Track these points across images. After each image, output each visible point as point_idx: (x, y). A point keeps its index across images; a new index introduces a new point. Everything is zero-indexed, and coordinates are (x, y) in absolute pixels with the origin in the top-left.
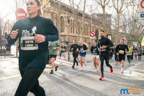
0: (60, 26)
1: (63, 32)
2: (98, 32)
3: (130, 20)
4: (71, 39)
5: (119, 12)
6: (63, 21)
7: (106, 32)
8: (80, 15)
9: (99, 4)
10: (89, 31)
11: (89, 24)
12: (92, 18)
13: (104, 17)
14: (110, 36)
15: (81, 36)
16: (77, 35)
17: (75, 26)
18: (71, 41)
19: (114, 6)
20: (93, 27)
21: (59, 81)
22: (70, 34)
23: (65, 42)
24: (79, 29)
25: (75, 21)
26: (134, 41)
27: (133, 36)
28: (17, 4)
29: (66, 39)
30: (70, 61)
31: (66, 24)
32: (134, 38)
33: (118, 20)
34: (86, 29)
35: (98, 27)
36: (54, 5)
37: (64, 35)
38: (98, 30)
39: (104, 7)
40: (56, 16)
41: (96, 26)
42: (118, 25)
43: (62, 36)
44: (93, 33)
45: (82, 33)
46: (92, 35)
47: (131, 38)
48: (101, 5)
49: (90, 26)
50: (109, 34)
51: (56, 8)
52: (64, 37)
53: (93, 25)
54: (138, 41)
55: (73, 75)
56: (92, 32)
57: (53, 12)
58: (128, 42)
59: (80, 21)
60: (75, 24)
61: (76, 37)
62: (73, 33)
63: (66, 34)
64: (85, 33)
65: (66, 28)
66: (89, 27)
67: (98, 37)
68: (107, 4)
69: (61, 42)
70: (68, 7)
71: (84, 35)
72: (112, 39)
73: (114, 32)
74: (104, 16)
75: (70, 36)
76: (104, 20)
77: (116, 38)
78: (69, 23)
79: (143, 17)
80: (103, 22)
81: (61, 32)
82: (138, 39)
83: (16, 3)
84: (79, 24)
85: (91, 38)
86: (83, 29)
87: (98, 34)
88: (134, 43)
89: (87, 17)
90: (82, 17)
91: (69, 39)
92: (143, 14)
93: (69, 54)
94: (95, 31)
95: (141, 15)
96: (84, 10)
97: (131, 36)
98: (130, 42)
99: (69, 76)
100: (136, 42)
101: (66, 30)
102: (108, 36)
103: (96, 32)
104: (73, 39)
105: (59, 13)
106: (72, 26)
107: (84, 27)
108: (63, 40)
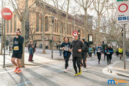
0: (44, 26)
1: (48, 31)
2: (80, 32)
3: (109, 21)
4: (54, 38)
5: (99, 14)
6: (48, 21)
7: (88, 32)
8: (64, 15)
9: (82, 6)
10: (72, 31)
11: (72, 24)
12: (75, 19)
13: (86, 19)
14: (91, 36)
15: (64, 35)
16: (60, 34)
17: (58, 26)
18: (54, 39)
19: (95, 9)
20: (76, 27)
21: (42, 78)
22: (54, 33)
23: (49, 40)
24: (63, 28)
25: (59, 21)
26: (113, 41)
27: (112, 37)
29: (50, 38)
30: (53, 59)
31: (50, 24)
32: (113, 38)
33: (99, 22)
34: (69, 28)
35: (80, 27)
36: (39, 5)
37: (48, 33)
38: (80, 30)
39: (85, 9)
40: (41, 16)
42: (99, 26)
43: (46, 35)
45: (65, 33)
46: (74, 34)
47: (110, 38)
48: (83, 7)
49: (73, 26)
50: (90, 34)
51: (41, 9)
52: (48, 35)
53: (76, 26)
54: (117, 41)
55: (55, 72)
56: (75, 32)
57: (38, 12)
58: (107, 42)
59: (63, 21)
60: (59, 24)
61: (59, 36)
62: (57, 32)
63: (50, 33)
64: (68, 32)
65: (50, 27)
66: (72, 28)
67: (80, 36)
68: (89, 6)
69: (45, 41)
70: (53, 7)
71: (67, 34)
72: (93, 39)
73: (95, 32)
74: (86, 17)
75: (54, 35)
76: (86, 21)
77: (96, 38)
78: (53, 22)
79: (120, 20)
80: (85, 23)
81: (46, 31)
82: (116, 40)
83: (2, 2)
84: (63, 24)
86: (66, 29)
87: (80, 34)
88: (113, 43)
89: (70, 17)
90: (65, 17)
91: (53, 38)
92: (120, 17)
93: (52, 52)
94: (77, 31)
95: (119, 18)
96: (67, 12)
97: (110, 36)
98: (109, 42)
99: (51, 73)
100: (115, 42)
101: (50, 30)
102: (89, 35)
104: (57, 38)
105: (43, 13)
106: (56, 25)
107: (67, 27)
108: (47, 39)
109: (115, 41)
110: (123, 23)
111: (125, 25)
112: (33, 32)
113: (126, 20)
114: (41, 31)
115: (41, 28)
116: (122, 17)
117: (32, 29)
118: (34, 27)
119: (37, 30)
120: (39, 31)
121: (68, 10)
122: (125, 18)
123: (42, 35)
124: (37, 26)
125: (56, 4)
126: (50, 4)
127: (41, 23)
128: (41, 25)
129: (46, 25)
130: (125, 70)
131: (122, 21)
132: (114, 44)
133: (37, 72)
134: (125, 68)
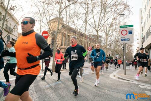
3: (114, 40)
5: (107, 35)
8: (82, 35)
10: (87, 46)
11: (87, 41)
12: (90, 38)
13: (97, 38)
19: (104, 31)
20: (90, 43)
26: (116, 54)
27: (116, 51)
28: (41, 27)
33: (107, 40)
36: (65, 28)
39: (97, 32)
41: (92, 43)
42: (107, 43)
44: (90, 48)
46: (89, 49)
48: (96, 30)
49: (88, 43)
51: (66, 30)
57: (64, 33)
58: (112, 55)
59: (81, 39)
66: (87, 44)
73: (103, 48)
76: (97, 40)
85: (89, 51)
89: (86, 37)
90: (83, 37)
95: (122, 39)
96: (85, 33)
97: (114, 51)
98: (113, 55)
103: (92, 48)
105: (67, 33)
109: (117, 54)
110: (125, 43)
111: (125, 44)
112: (59, 46)
113: (127, 41)
114: (65, 46)
115: (65, 44)
116: (124, 39)
117: (58, 44)
118: (60, 43)
119: (62, 45)
120: (63, 46)
121: (85, 32)
122: (125, 40)
123: (65, 48)
124: (62, 42)
125: (76, 27)
126: (72, 27)
127: (65, 40)
128: (65, 42)
129: (68, 42)
130: (125, 75)
131: (124, 41)
132: (117, 56)
133: (65, 76)
134: (125, 74)
